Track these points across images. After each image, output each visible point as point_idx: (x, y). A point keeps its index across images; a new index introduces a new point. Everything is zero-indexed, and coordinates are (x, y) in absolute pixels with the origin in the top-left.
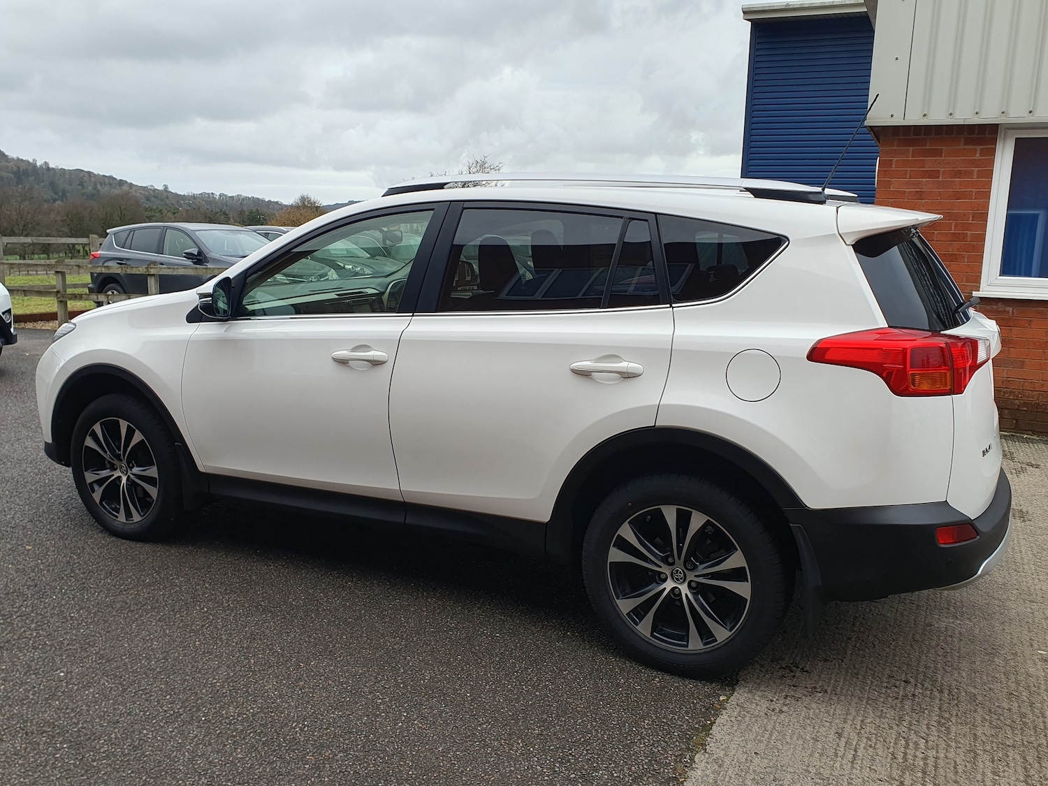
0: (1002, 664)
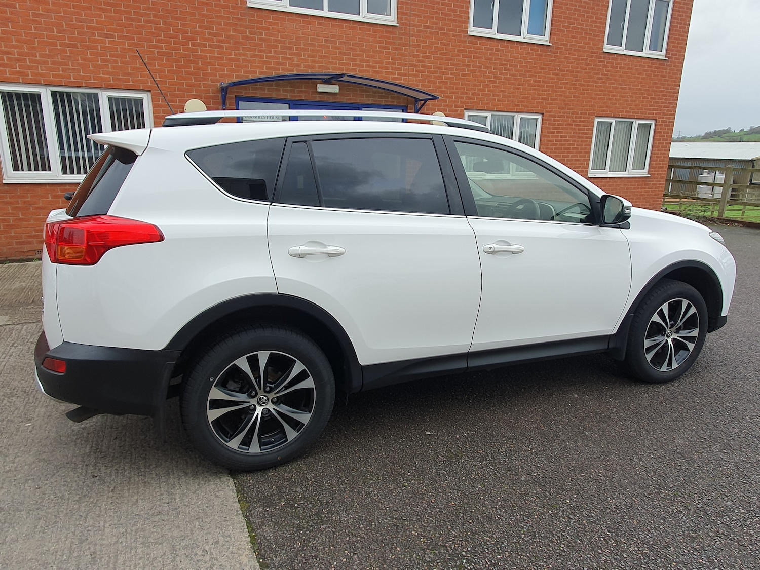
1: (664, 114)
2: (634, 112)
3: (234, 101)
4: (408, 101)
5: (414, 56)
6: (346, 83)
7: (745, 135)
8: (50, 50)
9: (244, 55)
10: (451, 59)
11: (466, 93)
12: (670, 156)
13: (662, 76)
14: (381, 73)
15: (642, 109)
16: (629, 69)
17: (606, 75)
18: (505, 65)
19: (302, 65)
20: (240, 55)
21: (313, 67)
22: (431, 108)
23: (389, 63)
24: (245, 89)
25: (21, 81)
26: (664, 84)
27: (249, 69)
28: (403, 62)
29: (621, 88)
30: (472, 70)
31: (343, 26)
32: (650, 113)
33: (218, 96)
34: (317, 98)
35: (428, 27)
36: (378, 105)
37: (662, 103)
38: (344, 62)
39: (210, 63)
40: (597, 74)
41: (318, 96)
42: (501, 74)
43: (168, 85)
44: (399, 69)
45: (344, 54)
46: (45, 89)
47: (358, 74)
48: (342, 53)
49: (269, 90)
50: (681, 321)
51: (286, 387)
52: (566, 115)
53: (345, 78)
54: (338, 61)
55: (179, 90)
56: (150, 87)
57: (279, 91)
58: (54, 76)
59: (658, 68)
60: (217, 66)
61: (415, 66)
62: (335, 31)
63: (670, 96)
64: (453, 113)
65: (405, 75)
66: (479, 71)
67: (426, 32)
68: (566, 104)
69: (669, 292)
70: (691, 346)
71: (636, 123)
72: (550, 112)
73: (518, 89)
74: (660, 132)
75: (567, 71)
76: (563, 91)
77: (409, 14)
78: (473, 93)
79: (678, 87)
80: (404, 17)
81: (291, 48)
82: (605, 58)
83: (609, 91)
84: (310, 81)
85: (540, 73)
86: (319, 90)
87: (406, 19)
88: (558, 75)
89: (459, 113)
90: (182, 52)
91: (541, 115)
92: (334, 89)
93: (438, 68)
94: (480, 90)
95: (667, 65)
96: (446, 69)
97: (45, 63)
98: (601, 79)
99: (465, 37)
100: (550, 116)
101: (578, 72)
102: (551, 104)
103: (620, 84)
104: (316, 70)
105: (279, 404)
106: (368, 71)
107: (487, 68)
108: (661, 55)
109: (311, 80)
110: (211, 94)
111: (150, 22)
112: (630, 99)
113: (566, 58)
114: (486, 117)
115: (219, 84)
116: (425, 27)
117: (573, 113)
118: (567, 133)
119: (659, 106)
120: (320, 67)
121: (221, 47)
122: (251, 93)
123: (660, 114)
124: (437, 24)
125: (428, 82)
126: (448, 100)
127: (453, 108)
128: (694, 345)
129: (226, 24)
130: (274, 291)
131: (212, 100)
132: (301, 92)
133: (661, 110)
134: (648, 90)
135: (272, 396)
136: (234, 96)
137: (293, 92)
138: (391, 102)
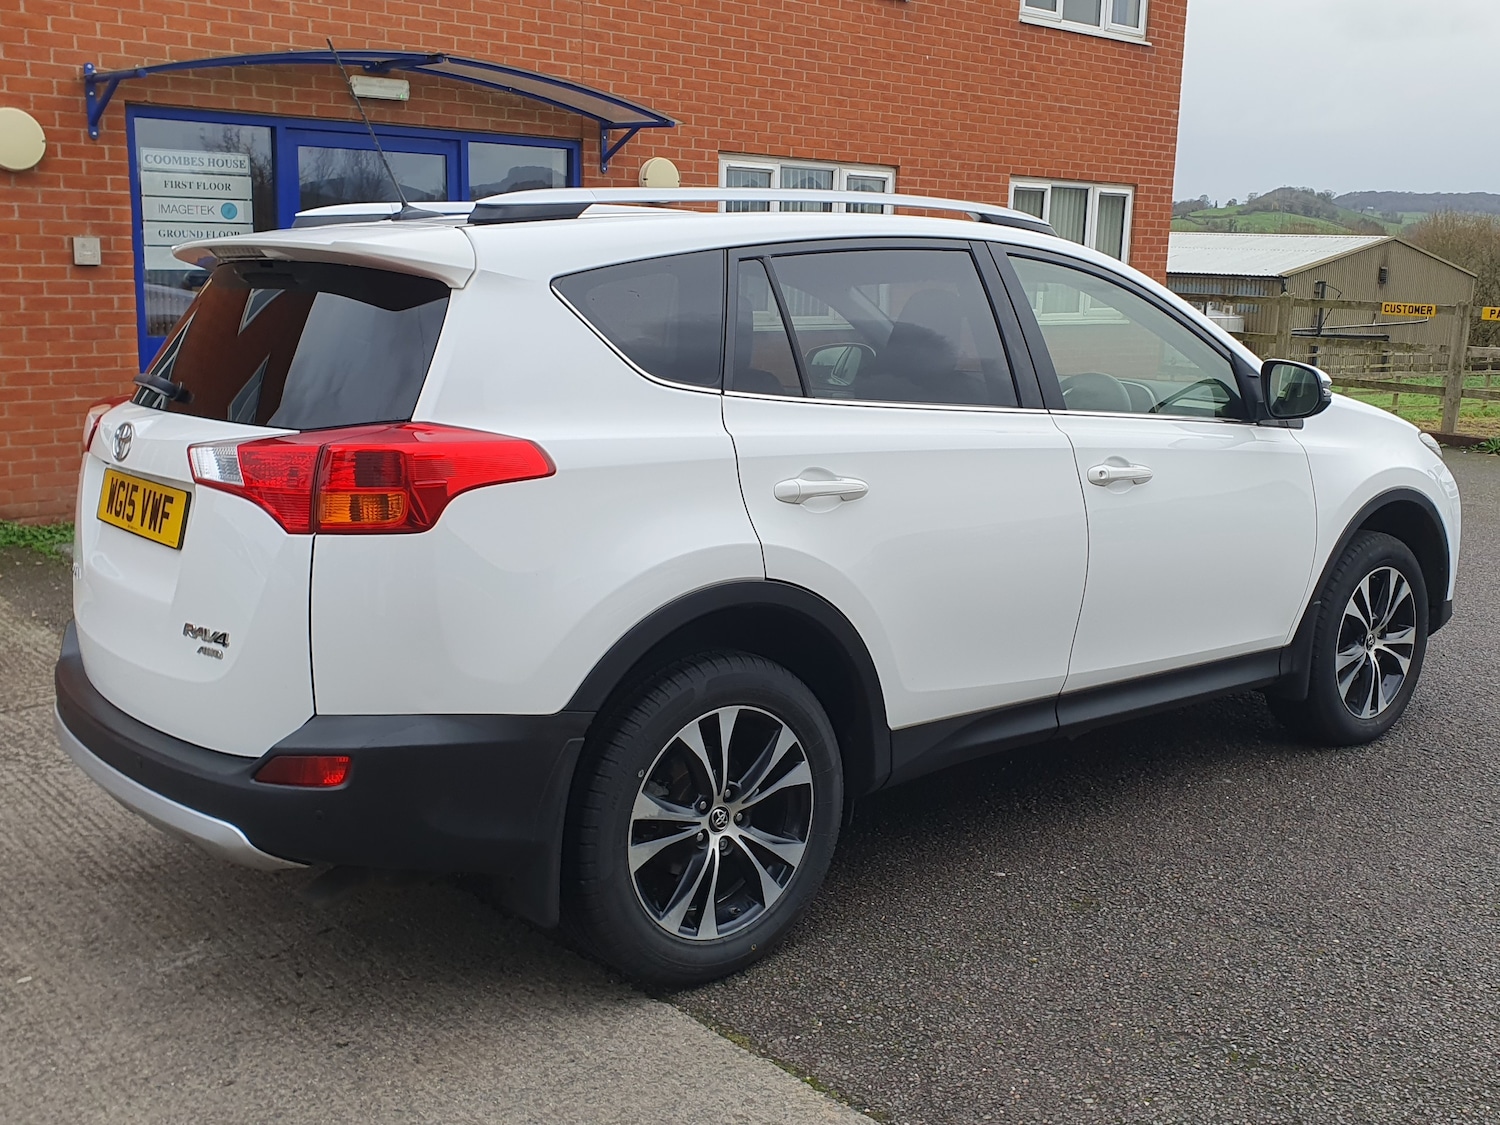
0: (68, 937)
1: (1150, 172)
2: (1090, 167)
3: (123, 117)
4: (582, 125)
6: (440, 78)
7: (1239, 213)
10: (685, 25)
11: (721, 109)
12: (1168, 270)
13: (1142, 84)
14: (516, 51)
15: (1106, 160)
16: (1075, 64)
17: (1028, 76)
18: (809, 43)
19: (310, 25)
21: (338, 30)
22: (640, 148)
23: (533, 28)
24: (154, 82)
26: (1146, 103)
27: (165, 29)
28: (568, 25)
29: (1061, 109)
30: (735, 53)
32: (1122, 170)
33: (77, 100)
34: (350, 112)
36: (508, 135)
37: (1145, 146)
38: (420, 18)
39: (51, 8)
40: (1011, 74)
41: (352, 106)
42: (799, 64)
44: (560, 44)
47: (487, 56)
49: (219, 88)
50: (1389, 612)
51: (763, 787)
53: (444, 66)
54: (404, 17)
57: (247, 91)
59: (1134, 65)
60: (72, 18)
61: (598, 37)
63: (1160, 131)
64: (694, 161)
65: (574, 59)
66: (751, 57)
68: (948, 145)
69: (1371, 555)
70: (1405, 664)
71: (1095, 192)
72: (912, 163)
73: (840, 103)
74: (1145, 215)
75: (946, 64)
76: (938, 113)
78: (738, 111)
79: (1175, 111)
82: (1023, 36)
83: (1037, 116)
85: (886, 66)
86: (357, 91)
88: (925, 72)
89: (706, 160)
91: (894, 171)
92: (396, 89)
93: (652, 44)
94: (753, 104)
95: (1152, 60)
96: (673, 47)
98: (1018, 85)
100: (913, 173)
101: (966, 68)
102: (914, 143)
103: (1057, 100)
105: (749, 826)
106: (481, 46)
107: (767, 48)
108: (1135, 34)
109: (334, 65)
110: (55, 95)
112: (1079, 136)
113: (942, 33)
115: (78, 68)
119: (1139, 154)
122: (170, 96)
123: (1143, 173)
125: (631, 78)
127: (693, 148)
128: (1409, 661)
130: (758, 574)
131: (57, 112)
132: (308, 95)
133: (1144, 163)
134: (1116, 115)
135: (736, 808)
136: (123, 102)
137: (287, 94)
138: (542, 128)
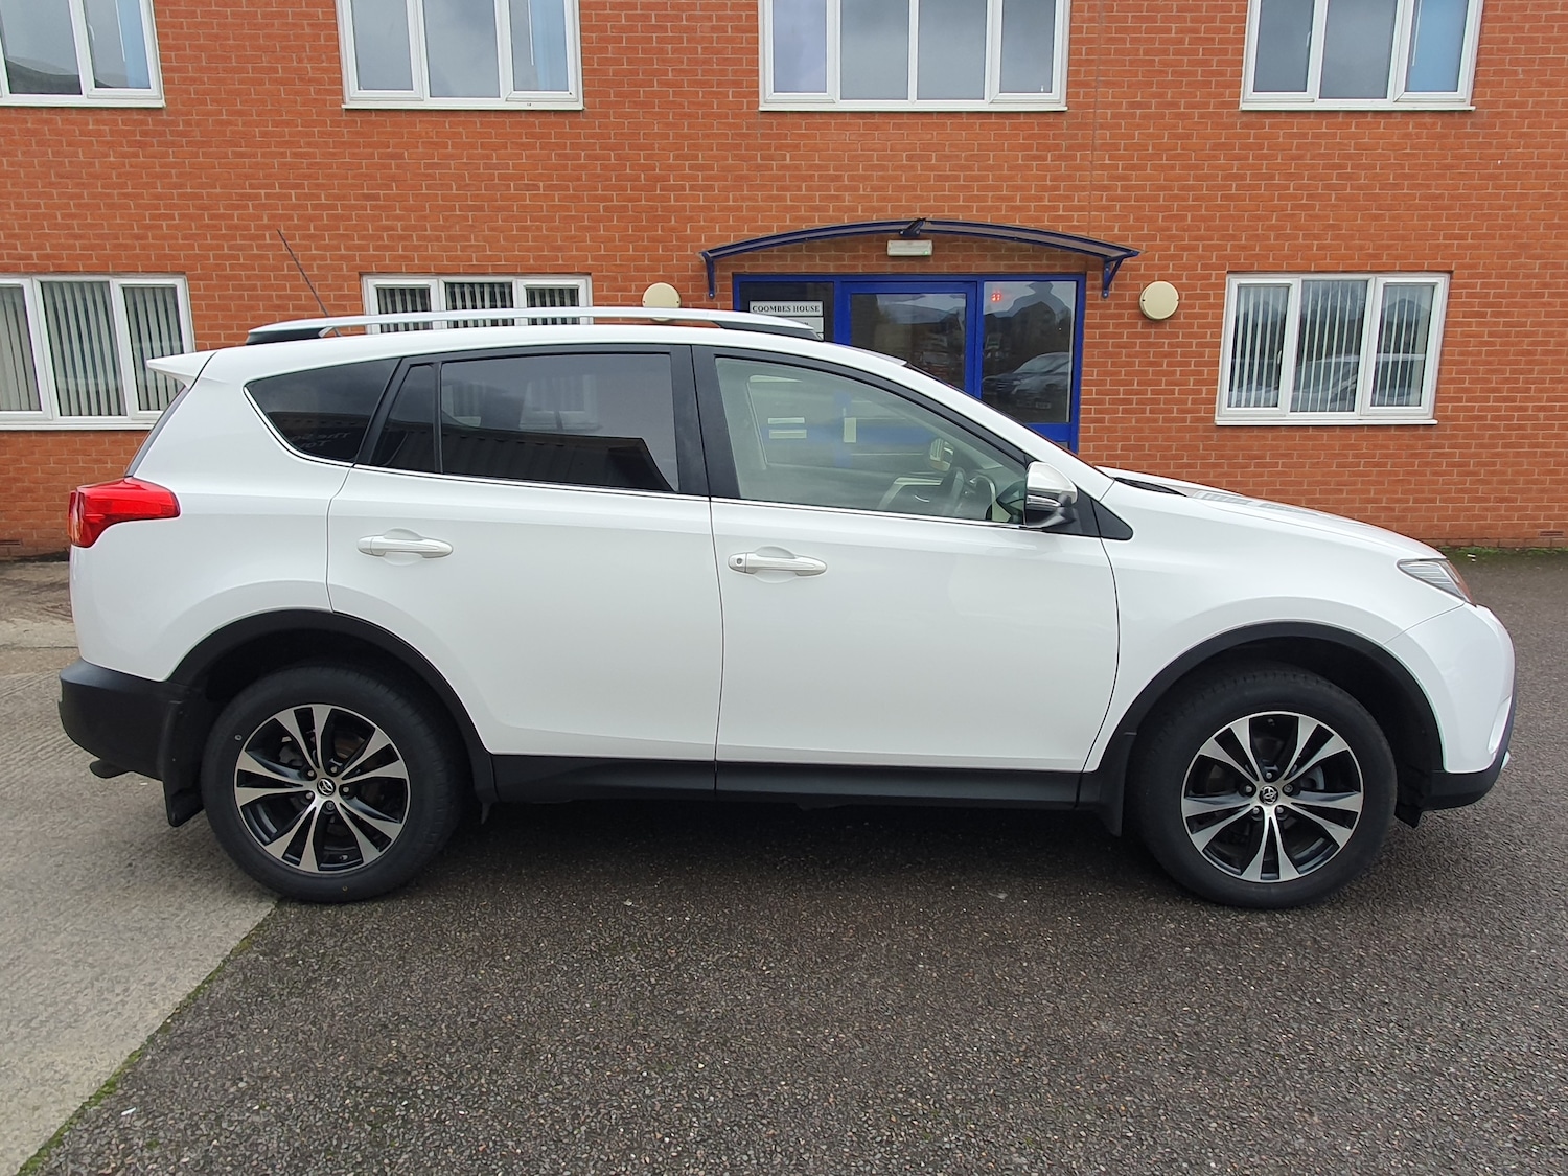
3: (730, 283)
5: (1103, 167)
6: (949, 235)
8: (446, 219)
9: (750, 199)
10: (1195, 167)
11: (1233, 236)
14: (1028, 208)
18: (1340, 167)
19: (860, 208)
20: (744, 199)
21: (881, 209)
22: (1143, 275)
23: (1044, 189)
24: (754, 258)
25: (404, 270)
27: (759, 222)
28: (1077, 183)
30: (1250, 186)
31: (944, 125)
34: (888, 268)
35: (1139, 105)
36: (1020, 274)
38: (947, 193)
39: (690, 219)
41: (890, 263)
42: (1328, 187)
43: (618, 263)
44: (1069, 198)
45: (947, 178)
46: (435, 281)
47: (974, 214)
48: (939, 178)
49: (794, 258)
50: (1299, 767)
51: (359, 770)
52: (1522, 271)
53: (926, 226)
54: (933, 194)
55: (637, 269)
56: (590, 267)
57: (813, 258)
58: (449, 259)
60: (702, 223)
61: (1106, 188)
62: (930, 136)
64: (1199, 283)
65: (1081, 209)
66: (1269, 187)
67: (1133, 116)
68: (1522, 246)
69: (1253, 695)
70: (1340, 835)
72: (1474, 266)
73: (1377, 218)
75: (1526, 166)
76: (1512, 215)
77: (1094, 84)
78: (1251, 236)
80: (1082, 91)
81: (838, 178)
84: (875, 236)
85: (1443, 177)
86: (891, 252)
87: (1086, 95)
88: (1495, 177)
89: (1213, 281)
90: (643, 202)
91: (1447, 276)
92: (924, 248)
93: (1161, 188)
94: (1271, 228)
96: (1183, 188)
97: (438, 238)
99: (1232, 115)
100: (1474, 276)
102: (1475, 247)
104: (888, 215)
105: (352, 798)
107: (1291, 177)
109: (876, 234)
110: (690, 272)
111: (596, 158)
113: (1522, 135)
114: (1288, 287)
116: (1133, 105)
117: (1544, 267)
118: (1528, 315)
120: (894, 208)
121: (711, 188)
124: (1161, 95)
125: (1137, 220)
126: (1186, 254)
127: (1199, 271)
128: (1350, 832)
129: (720, 147)
132: (855, 258)
136: (730, 274)
137: (841, 259)
138: (1048, 266)
